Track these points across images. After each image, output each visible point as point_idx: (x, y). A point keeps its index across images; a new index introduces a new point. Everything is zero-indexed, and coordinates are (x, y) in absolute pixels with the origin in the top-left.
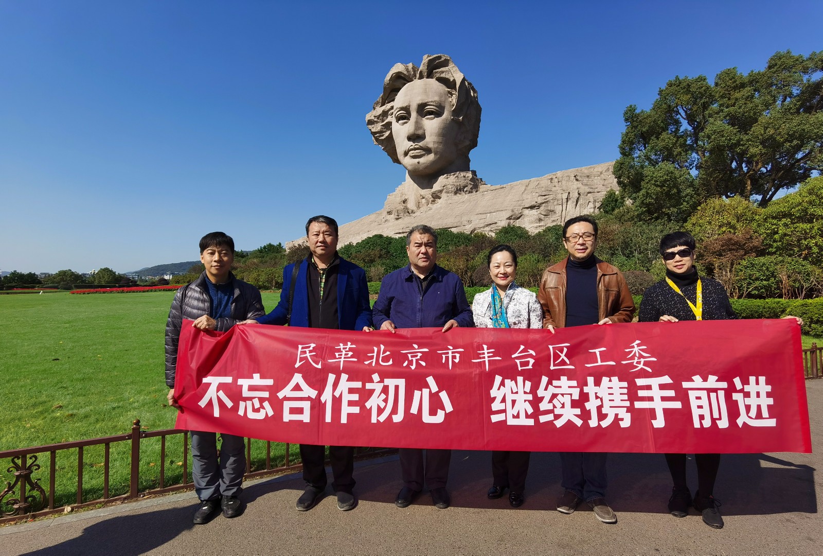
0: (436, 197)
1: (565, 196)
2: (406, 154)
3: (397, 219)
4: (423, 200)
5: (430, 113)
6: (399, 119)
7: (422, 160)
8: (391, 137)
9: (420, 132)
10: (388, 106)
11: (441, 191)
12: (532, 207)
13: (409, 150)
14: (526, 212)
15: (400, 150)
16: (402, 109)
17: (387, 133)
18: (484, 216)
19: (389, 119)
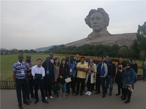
0: (99, 36)
1: (127, 39)
2: (93, 26)
3: (90, 40)
4: (96, 36)
5: (99, 19)
6: (92, 20)
7: (96, 28)
8: (90, 23)
9: (96, 22)
10: (90, 17)
11: (100, 35)
12: (120, 40)
13: (94, 26)
14: (119, 41)
15: (92, 26)
16: (92, 18)
17: (89, 22)
18: (110, 41)
19: (90, 19)
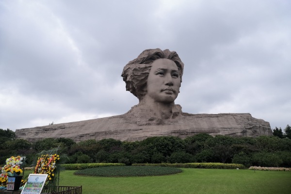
0: (175, 115)
3: (158, 124)
5: (175, 75)
6: (159, 73)
13: (166, 90)
14: (247, 130)
19: (147, 71)
